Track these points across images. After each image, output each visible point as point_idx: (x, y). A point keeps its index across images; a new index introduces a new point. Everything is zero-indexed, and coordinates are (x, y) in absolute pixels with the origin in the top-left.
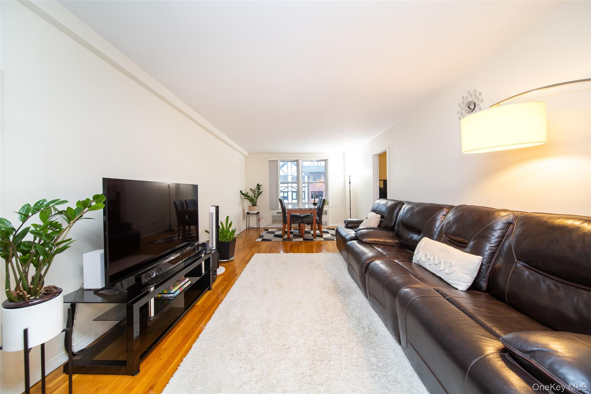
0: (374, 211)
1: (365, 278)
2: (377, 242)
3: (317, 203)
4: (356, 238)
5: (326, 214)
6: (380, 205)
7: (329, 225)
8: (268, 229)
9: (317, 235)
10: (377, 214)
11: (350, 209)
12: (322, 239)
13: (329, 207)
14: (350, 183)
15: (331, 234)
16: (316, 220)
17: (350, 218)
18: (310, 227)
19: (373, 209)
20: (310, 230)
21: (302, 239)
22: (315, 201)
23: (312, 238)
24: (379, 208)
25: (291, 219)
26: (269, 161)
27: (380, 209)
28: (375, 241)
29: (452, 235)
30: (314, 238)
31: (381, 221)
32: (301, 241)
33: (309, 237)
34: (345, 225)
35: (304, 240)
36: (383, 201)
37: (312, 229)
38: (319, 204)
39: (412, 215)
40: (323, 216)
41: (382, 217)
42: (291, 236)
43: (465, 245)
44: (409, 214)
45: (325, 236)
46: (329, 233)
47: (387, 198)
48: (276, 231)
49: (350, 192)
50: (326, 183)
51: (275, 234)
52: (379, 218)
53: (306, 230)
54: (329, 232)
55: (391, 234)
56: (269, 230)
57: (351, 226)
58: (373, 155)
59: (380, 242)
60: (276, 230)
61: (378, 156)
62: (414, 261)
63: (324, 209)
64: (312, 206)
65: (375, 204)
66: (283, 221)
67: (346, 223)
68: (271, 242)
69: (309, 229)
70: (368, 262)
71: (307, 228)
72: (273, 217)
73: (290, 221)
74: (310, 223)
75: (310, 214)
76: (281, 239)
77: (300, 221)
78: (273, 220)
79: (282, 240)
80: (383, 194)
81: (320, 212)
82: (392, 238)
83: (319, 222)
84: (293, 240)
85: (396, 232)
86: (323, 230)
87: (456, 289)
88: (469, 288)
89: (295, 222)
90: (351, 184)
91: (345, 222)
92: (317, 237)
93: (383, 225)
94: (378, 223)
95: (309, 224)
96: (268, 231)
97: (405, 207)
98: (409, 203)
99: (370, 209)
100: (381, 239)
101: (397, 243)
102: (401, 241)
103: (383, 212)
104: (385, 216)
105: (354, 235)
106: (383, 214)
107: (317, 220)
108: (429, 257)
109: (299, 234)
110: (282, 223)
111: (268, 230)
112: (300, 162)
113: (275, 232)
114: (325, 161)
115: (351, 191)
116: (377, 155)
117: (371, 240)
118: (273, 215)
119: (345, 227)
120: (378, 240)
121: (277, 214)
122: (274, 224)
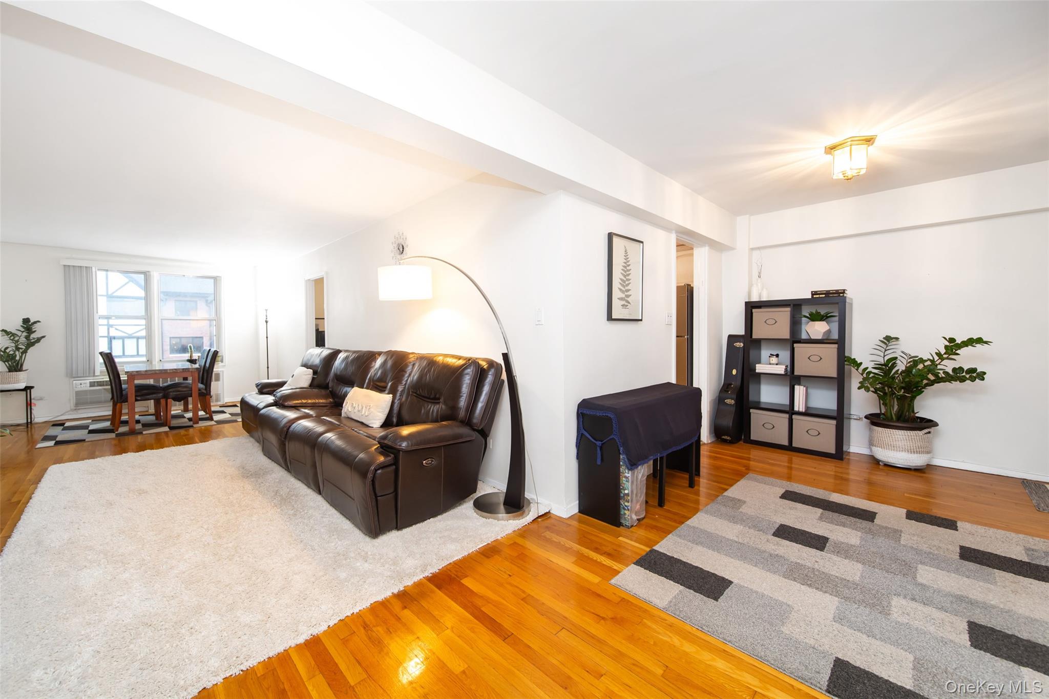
0: (305, 365)
1: (285, 445)
2: (305, 403)
3: (196, 360)
4: (275, 404)
5: (218, 379)
6: (312, 356)
7: (224, 400)
8: (63, 422)
9: (200, 418)
10: (308, 368)
11: (268, 368)
12: (213, 423)
13: (225, 366)
14: (267, 322)
15: (230, 414)
16: (197, 390)
17: (268, 379)
18: (183, 408)
19: (304, 363)
20: (183, 413)
21: (166, 429)
22: (191, 357)
23: (191, 423)
24: (311, 361)
25: (136, 391)
26: (64, 265)
27: (313, 362)
28: (302, 403)
29: (378, 382)
30: (194, 424)
31: (313, 378)
32: (166, 433)
33: (185, 423)
34: (257, 390)
35: (170, 429)
36: (318, 350)
37: (186, 410)
38: (204, 360)
39: (347, 365)
40: (212, 383)
41: (315, 373)
42: (139, 426)
43: (384, 389)
44: (343, 364)
45: (217, 417)
46: (226, 413)
47: (324, 346)
48: (91, 424)
49: (267, 338)
50: (216, 321)
51: (89, 429)
52: (310, 375)
53: (172, 412)
54: (225, 410)
55: (323, 392)
56: (67, 424)
57: (268, 391)
58: (306, 279)
59: (308, 403)
60: (90, 421)
61: (314, 282)
62: (343, 415)
63: (214, 370)
64: (188, 365)
65: (306, 354)
66: (111, 399)
67: (259, 387)
68: (85, 444)
69: (180, 411)
70: (288, 425)
71: (176, 409)
72: (78, 394)
73: (136, 396)
74: (182, 398)
75: (181, 381)
76: (113, 435)
77: (161, 394)
78: (77, 399)
79: (116, 436)
80: (320, 340)
81: (206, 374)
82: (325, 397)
83: (205, 392)
84: (144, 433)
85: (330, 389)
86: (213, 409)
87: (372, 427)
88: (382, 425)
89: (148, 397)
90: (268, 324)
91: (257, 385)
92: (200, 420)
93: (316, 382)
94: (310, 381)
95: (179, 401)
96: (65, 426)
97: (341, 356)
98: (346, 351)
99: (300, 363)
100: (310, 399)
101: (331, 403)
102: (336, 400)
103: (316, 366)
104: (319, 370)
105: (273, 401)
106: (316, 369)
107: (199, 390)
108: (354, 405)
109: (156, 422)
110: (112, 403)
111: (64, 424)
112: (155, 277)
113: (89, 426)
114: (216, 279)
115: (268, 336)
116: (312, 281)
117: (297, 402)
118: (77, 389)
119: (257, 393)
120: (306, 401)
121: (91, 386)
122: (80, 411)
